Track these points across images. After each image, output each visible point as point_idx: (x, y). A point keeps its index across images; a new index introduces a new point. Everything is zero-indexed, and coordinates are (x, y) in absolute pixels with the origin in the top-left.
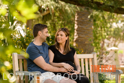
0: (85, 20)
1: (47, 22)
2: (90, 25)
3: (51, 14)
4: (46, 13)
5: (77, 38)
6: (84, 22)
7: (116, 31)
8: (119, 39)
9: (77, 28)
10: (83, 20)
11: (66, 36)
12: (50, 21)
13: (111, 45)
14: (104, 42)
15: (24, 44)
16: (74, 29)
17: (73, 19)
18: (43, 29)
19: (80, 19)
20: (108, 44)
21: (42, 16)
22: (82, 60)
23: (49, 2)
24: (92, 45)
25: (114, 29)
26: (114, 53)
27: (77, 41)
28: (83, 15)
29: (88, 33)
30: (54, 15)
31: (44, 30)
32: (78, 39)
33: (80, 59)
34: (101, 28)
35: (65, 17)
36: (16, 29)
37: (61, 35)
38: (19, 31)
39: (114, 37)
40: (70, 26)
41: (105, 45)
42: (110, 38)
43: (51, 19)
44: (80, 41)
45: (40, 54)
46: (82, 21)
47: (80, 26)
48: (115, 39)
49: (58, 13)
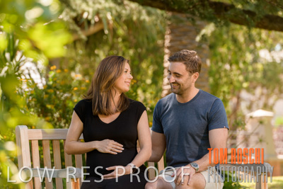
1: (96, 52)
3: (106, 32)
4: (93, 29)
7: (270, 70)
8: (277, 90)
12: (107, 48)
13: (258, 105)
14: (239, 98)
16: (163, 68)
17: (160, 42)
19: (178, 43)
20: (248, 103)
21: (83, 36)
23: (100, 3)
25: (263, 65)
28: (185, 33)
30: (115, 35)
34: (231, 65)
35: (140, 39)
36: (23, 71)
38: (29, 74)
39: (263, 86)
41: (243, 106)
42: (255, 88)
43: (106, 43)
48: (265, 91)
49: (123, 29)
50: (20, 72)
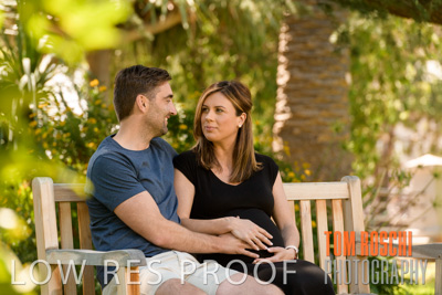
0: (319, 52)
1: (168, 58)
2: (337, 71)
3: (186, 26)
4: (164, 22)
5: (286, 122)
6: (316, 58)
9: (288, 83)
10: (312, 50)
11: (239, 113)
12: (183, 54)
13: (421, 147)
14: (392, 136)
15: (80, 145)
16: (277, 87)
17: (270, 45)
18: (155, 85)
19: (300, 46)
20: (407, 145)
21: (149, 35)
22: (306, 207)
24: (344, 148)
25: (431, 85)
26: (431, 177)
27: (285, 132)
28: (312, 31)
29: (332, 102)
30: (199, 33)
31: (156, 89)
32: (292, 123)
33: (297, 202)
34: (382, 82)
35: (240, 40)
36: (51, 87)
37: (218, 110)
38: (61, 94)
39: (430, 118)
40: (259, 73)
41: (399, 148)
42: (417, 120)
43: (184, 45)
44: (297, 131)
45: (140, 185)
46: (305, 53)
47: (299, 75)
48: (433, 125)
49: (212, 23)
50: (45, 89)
